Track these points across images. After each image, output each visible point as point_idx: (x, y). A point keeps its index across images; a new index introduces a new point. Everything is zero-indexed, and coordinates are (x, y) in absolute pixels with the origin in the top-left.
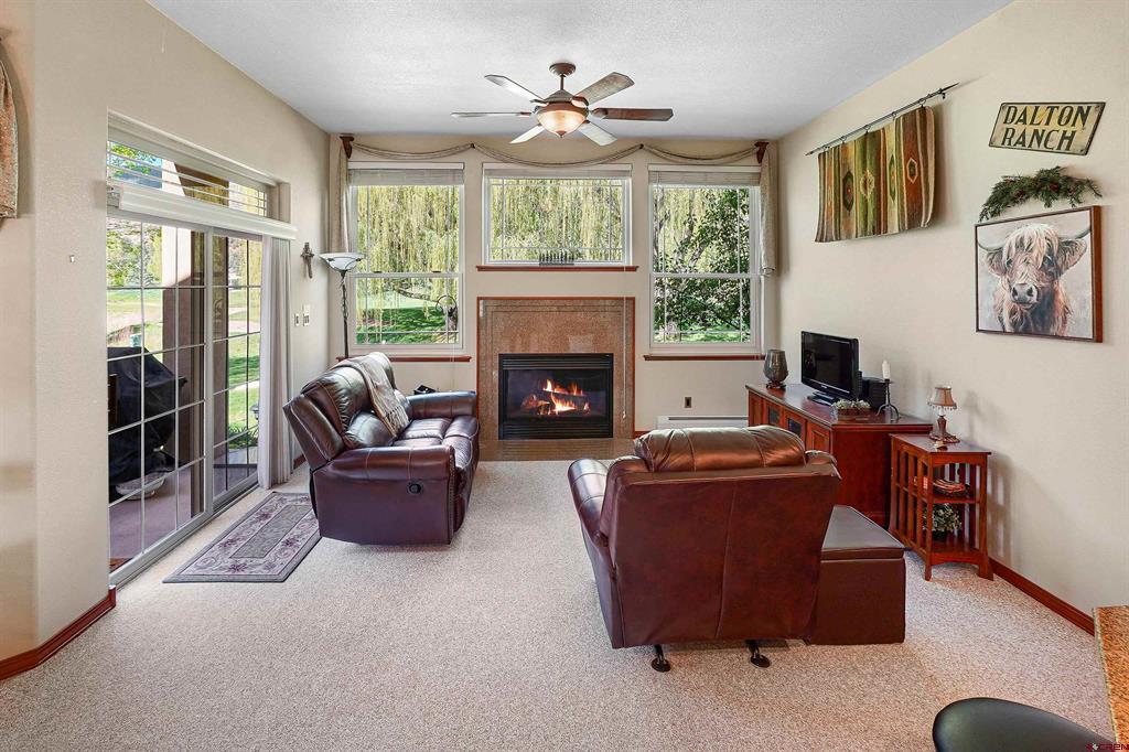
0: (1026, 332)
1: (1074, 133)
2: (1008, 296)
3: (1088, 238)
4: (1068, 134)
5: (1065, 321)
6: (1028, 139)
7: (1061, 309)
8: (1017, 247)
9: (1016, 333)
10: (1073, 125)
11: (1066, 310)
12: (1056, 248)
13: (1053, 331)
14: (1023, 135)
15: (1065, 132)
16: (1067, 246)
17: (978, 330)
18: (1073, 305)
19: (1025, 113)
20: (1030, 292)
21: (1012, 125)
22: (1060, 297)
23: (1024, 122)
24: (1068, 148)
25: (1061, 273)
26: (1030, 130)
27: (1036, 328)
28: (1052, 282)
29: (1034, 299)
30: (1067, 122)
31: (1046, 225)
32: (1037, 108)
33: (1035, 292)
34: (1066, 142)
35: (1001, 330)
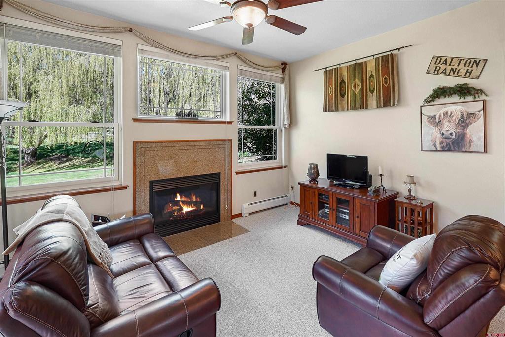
0: (449, 150)
1: (472, 70)
2: (439, 136)
3: (482, 112)
4: (469, 70)
5: (470, 145)
6: (448, 72)
7: (468, 140)
8: (444, 115)
9: (444, 151)
10: (472, 67)
11: (471, 141)
12: (465, 116)
13: (463, 149)
14: (445, 69)
15: (467, 70)
16: (471, 116)
17: (422, 150)
18: (474, 139)
19: (446, 60)
20: (451, 134)
21: (439, 65)
22: (468, 136)
23: (446, 64)
24: (469, 76)
25: (468, 126)
26: (449, 68)
27: (454, 148)
28: (463, 129)
29: (454, 137)
30: (469, 66)
31: (460, 107)
32: (452, 59)
33: (454, 134)
34: (468, 74)
35: (435, 149)
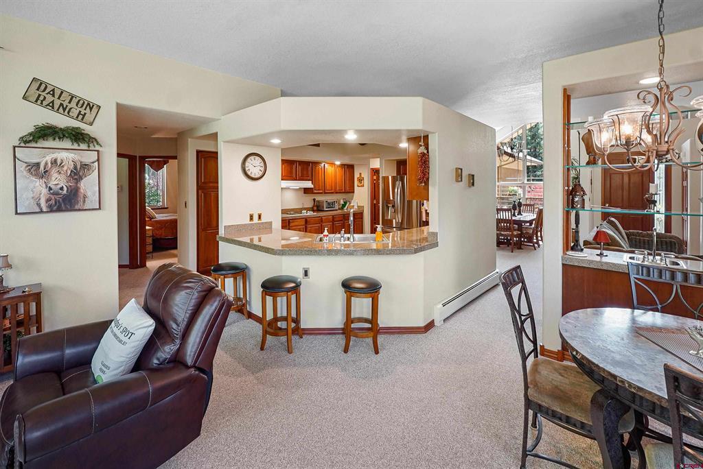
0: (59, 210)
1: (85, 114)
2: (45, 191)
3: (96, 164)
4: (82, 113)
5: (84, 202)
6: (56, 107)
7: (82, 196)
8: (52, 164)
9: (51, 211)
10: (85, 109)
11: (85, 197)
12: (79, 167)
13: (77, 207)
14: (53, 102)
15: (80, 112)
16: (85, 167)
17: (17, 213)
18: (89, 194)
19: (53, 90)
20: (62, 189)
21: (44, 94)
22: (82, 191)
23: (53, 95)
24: (82, 119)
25: (82, 179)
26: (57, 103)
27: (66, 207)
28: (77, 183)
29: (65, 192)
30: (82, 107)
31: (73, 155)
32: (62, 92)
33: (65, 189)
34: (81, 117)
